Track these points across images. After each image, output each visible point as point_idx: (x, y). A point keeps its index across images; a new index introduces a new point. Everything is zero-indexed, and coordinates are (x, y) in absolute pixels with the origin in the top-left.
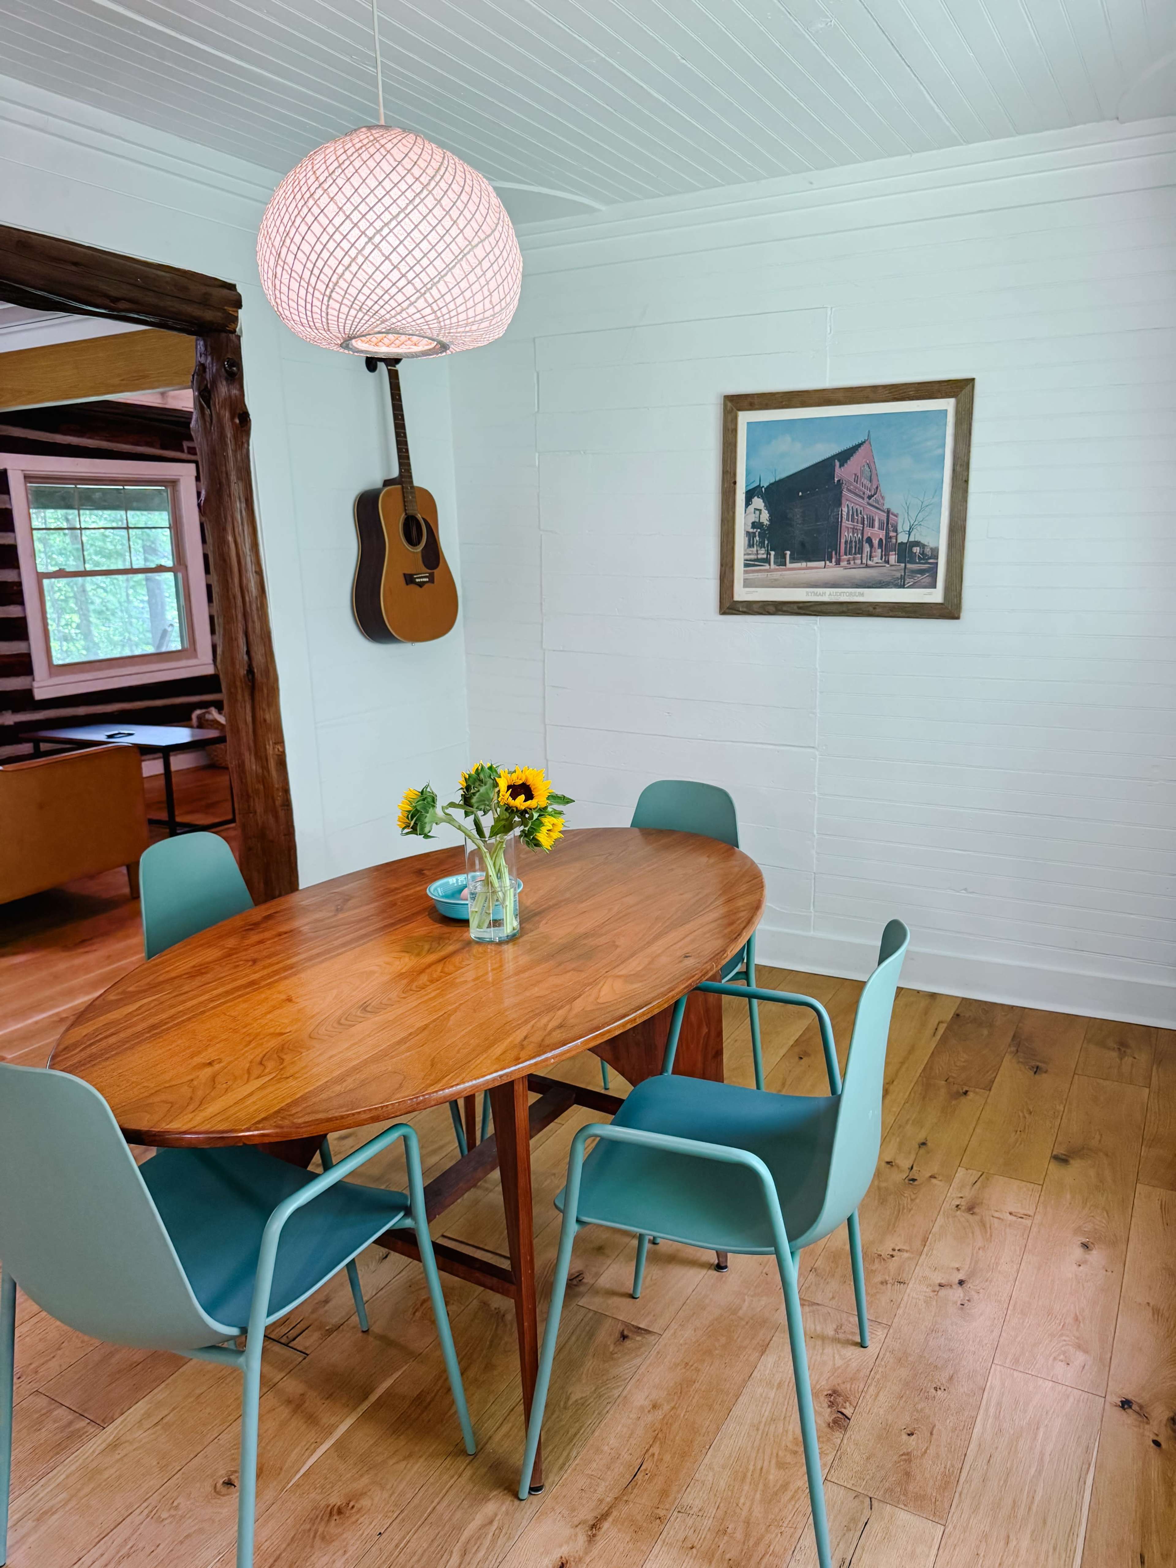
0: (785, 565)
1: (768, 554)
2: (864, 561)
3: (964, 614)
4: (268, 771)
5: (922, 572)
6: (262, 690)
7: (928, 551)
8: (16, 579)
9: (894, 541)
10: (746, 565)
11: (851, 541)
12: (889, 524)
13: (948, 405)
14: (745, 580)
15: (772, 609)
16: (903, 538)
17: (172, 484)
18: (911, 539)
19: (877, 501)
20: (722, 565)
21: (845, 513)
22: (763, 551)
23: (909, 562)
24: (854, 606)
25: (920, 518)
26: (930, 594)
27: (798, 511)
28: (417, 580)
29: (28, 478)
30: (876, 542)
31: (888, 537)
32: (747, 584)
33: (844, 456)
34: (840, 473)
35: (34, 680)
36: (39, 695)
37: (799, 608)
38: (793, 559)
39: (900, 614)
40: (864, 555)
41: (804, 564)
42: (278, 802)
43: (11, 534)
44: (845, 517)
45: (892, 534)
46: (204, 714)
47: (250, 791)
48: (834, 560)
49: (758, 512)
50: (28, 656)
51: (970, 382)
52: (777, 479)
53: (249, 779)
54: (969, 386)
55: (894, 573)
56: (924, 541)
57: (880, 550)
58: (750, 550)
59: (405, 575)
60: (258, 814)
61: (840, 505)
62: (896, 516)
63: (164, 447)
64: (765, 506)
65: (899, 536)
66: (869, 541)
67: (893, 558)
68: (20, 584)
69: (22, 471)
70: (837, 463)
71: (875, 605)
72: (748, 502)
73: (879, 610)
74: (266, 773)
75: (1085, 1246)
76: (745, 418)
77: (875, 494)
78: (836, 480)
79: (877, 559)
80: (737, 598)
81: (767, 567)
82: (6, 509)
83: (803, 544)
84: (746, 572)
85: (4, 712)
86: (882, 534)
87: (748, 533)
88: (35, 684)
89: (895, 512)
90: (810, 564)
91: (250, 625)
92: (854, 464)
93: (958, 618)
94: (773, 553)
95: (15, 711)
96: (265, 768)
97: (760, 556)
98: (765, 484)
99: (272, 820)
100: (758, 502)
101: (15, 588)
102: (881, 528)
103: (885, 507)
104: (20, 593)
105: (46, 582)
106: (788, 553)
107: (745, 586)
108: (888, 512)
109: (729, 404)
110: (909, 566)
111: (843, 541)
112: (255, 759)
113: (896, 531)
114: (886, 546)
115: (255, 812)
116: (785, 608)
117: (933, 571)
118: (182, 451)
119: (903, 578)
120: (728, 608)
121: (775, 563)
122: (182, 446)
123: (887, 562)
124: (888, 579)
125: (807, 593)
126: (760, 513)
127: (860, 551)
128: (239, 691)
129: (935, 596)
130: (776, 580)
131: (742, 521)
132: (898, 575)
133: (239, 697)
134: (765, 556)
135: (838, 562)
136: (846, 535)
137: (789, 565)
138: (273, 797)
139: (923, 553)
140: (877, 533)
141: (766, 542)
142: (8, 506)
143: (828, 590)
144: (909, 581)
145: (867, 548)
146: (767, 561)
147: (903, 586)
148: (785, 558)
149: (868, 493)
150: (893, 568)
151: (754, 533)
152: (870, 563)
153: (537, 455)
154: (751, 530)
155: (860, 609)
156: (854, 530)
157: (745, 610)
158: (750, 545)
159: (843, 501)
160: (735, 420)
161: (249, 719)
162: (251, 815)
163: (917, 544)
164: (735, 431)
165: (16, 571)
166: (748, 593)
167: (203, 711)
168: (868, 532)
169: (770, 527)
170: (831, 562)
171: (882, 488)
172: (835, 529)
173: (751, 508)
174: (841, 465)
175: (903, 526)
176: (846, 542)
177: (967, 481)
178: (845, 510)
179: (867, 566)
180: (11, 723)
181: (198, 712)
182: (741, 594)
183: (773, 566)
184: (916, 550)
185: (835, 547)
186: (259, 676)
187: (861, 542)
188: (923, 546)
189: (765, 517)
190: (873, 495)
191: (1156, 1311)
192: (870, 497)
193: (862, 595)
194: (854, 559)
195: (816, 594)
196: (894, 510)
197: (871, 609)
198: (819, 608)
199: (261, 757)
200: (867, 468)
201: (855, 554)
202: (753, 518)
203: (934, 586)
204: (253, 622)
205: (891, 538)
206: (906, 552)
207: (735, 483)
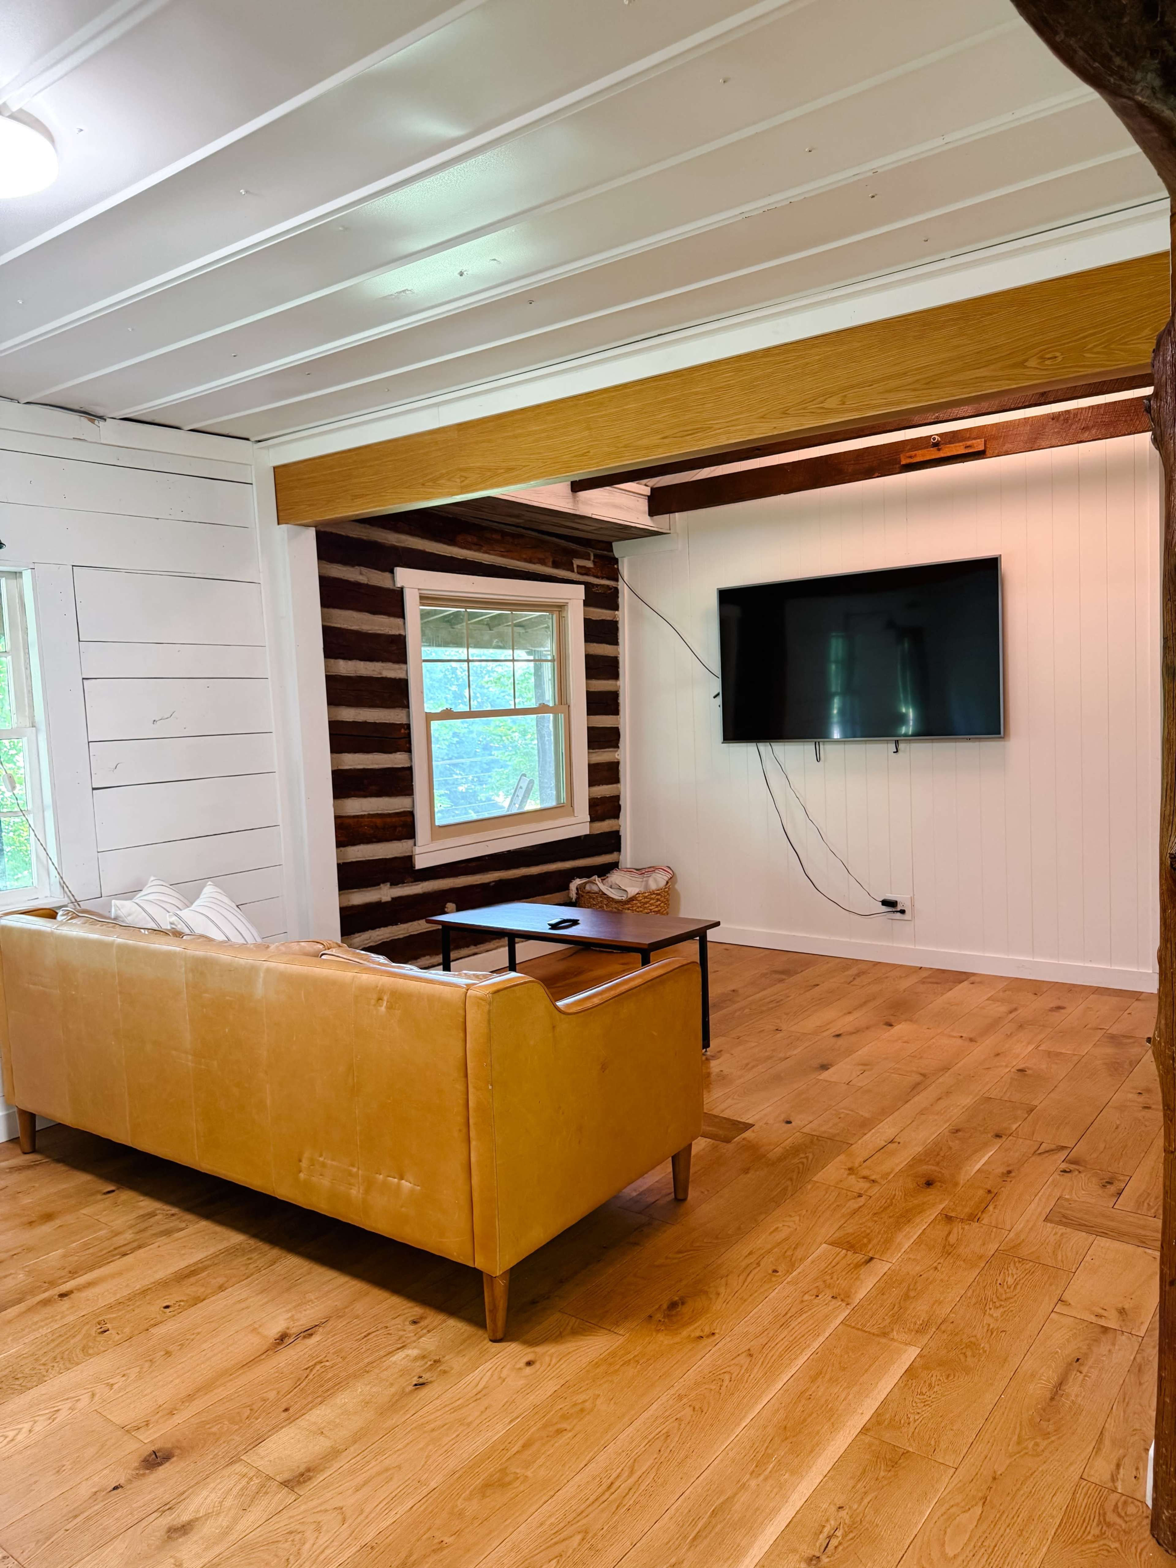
8: (405, 721)
17: (559, 608)
29: (424, 599)
35: (415, 845)
36: (420, 863)
43: (403, 666)
46: (586, 883)
50: (411, 814)
63: (556, 565)
68: (408, 727)
69: (419, 589)
82: (400, 635)
85: (382, 885)
88: (417, 850)
95: (394, 883)
101: (403, 731)
104: (408, 737)
105: (434, 724)
118: (573, 571)
122: (572, 564)
142: (402, 633)
165: (405, 711)
167: (584, 880)
180: (388, 899)
181: (577, 882)
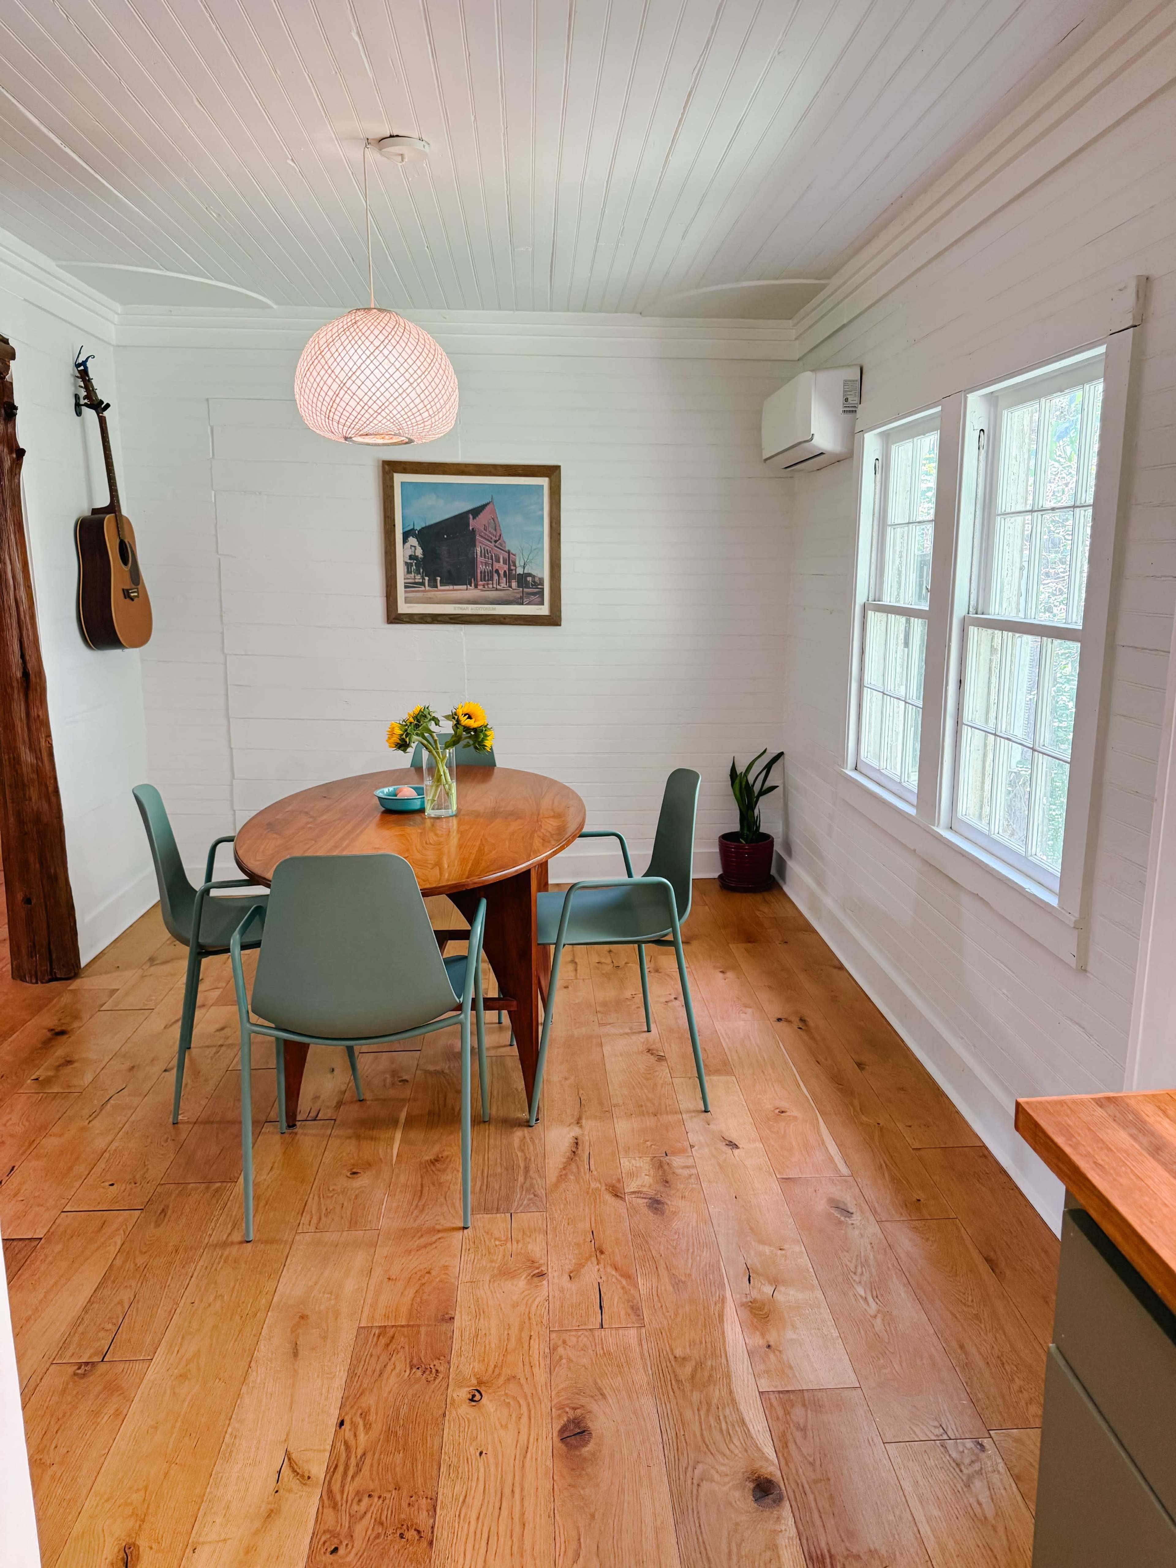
0: (437, 587)
1: (423, 579)
2: (495, 586)
3: (563, 623)
4: (42, 762)
5: (534, 594)
6: (36, 690)
7: (537, 580)
9: (514, 572)
10: (406, 587)
11: (485, 572)
12: (510, 560)
13: (544, 482)
14: (406, 598)
15: (429, 619)
16: (520, 571)
18: (526, 571)
19: (501, 544)
20: (387, 586)
21: (479, 552)
22: (419, 577)
23: (525, 587)
24: (490, 617)
25: (531, 557)
26: (541, 609)
27: (445, 548)
28: (132, 595)
30: (502, 573)
31: (510, 570)
32: (407, 600)
33: (476, 512)
34: (473, 523)
37: (451, 619)
38: (442, 584)
39: (522, 622)
40: (495, 582)
41: (451, 587)
42: (51, 789)
44: (479, 554)
45: (513, 568)
47: (26, 781)
48: (473, 585)
49: (413, 548)
51: (558, 468)
52: (427, 525)
53: (24, 769)
54: (558, 472)
55: (516, 595)
56: (534, 573)
57: (505, 579)
58: (409, 576)
59: (123, 590)
60: (33, 800)
61: (474, 546)
62: (514, 555)
64: (419, 543)
65: (517, 570)
66: (497, 571)
67: (514, 584)
70: (471, 516)
71: (505, 617)
72: (405, 541)
73: (507, 620)
74: (40, 764)
75: (722, 972)
76: (399, 478)
77: (499, 539)
78: (471, 528)
79: (503, 585)
80: (400, 611)
81: (423, 588)
83: (449, 572)
84: (406, 592)
86: (506, 567)
87: (406, 563)
89: (514, 553)
90: (456, 587)
91: (24, 632)
92: (483, 517)
93: (560, 625)
94: (427, 578)
96: (39, 758)
97: (417, 581)
98: (418, 528)
99: (46, 806)
100: (413, 541)
102: (505, 563)
103: (507, 549)
106: (439, 579)
107: (406, 602)
108: (509, 552)
109: (387, 467)
110: (525, 590)
111: (479, 571)
112: (30, 751)
113: (515, 565)
114: (509, 575)
115: (30, 799)
116: (439, 619)
117: (541, 593)
119: (522, 598)
120: (394, 619)
121: (429, 586)
123: (511, 587)
124: (511, 598)
125: (455, 608)
126: (415, 549)
127: (492, 579)
128: (16, 691)
129: (544, 610)
130: (430, 598)
131: (402, 554)
132: (518, 596)
133: (16, 696)
134: (421, 581)
135: (476, 586)
136: (481, 567)
137: (440, 588)
138: (46, 784)
139: (534, 582)
140: (502, 567)
141: (421, 570)
143: (470, 606)
144: (526, 600)
145: (496, 577)
146: (423, 584)
147: (522, 604)
148: (437, 582)
149: (494, 538)
150: (515, 591)
151: (412, 563)
152: (498, 587)
153: (213, 492)
154: (409, 561)
155: (495, 619)
156: (486, 564)
157: (407, 620)
158: (409, 572)
159: (477, 543)
160: (392, 479)
161: (23, 715)
162: (27, 803)
163: (529, 575)
164: (392, 487)
166: (408, 607)
168: (496, 566)
169: (423, 559)
170: (471, 586)
171: (503, 535)
172: (473, 562)
173: (408, 545)
174: (474, 518)
175: (519, 562)
176: (481, 572)
177: (559, 534)
178: (479, 549)
179: (497, 590)
182: (403, 608)
183: (427, 588)
184: (529, 579)
185: (474, 575)
186: (33, 677)
187: (491, 572)
188: (534, 577)
189: (419, 552)
190: (498, 540)
191: (769, 987)
192: (496, 541)
193: (495, 609)
194: (488, 584)
195: (461, 609)
196: (512, 551)
197: (502, 619)
198: (464, 619)
199: (34, 748)
200: (492, 521)
201: (488, 580)
202: (409, 552)
203: (542, 604)
204: (27, 629)
205: (512, 570)
206: (523, 580)
207: (394, 526)
